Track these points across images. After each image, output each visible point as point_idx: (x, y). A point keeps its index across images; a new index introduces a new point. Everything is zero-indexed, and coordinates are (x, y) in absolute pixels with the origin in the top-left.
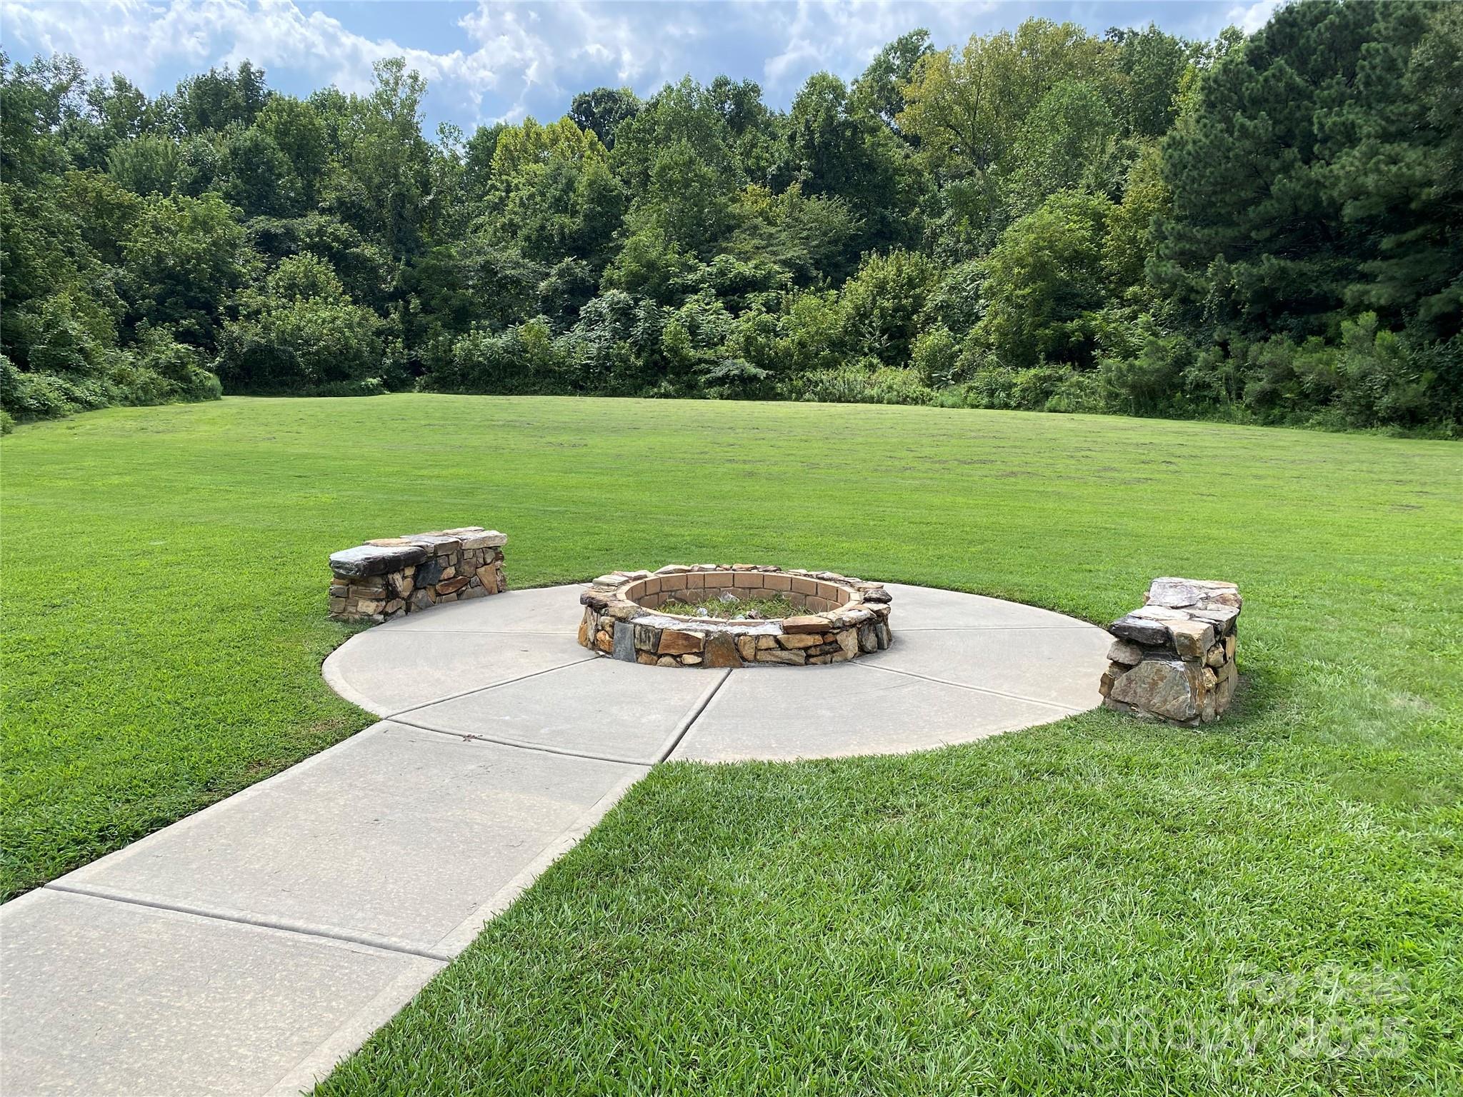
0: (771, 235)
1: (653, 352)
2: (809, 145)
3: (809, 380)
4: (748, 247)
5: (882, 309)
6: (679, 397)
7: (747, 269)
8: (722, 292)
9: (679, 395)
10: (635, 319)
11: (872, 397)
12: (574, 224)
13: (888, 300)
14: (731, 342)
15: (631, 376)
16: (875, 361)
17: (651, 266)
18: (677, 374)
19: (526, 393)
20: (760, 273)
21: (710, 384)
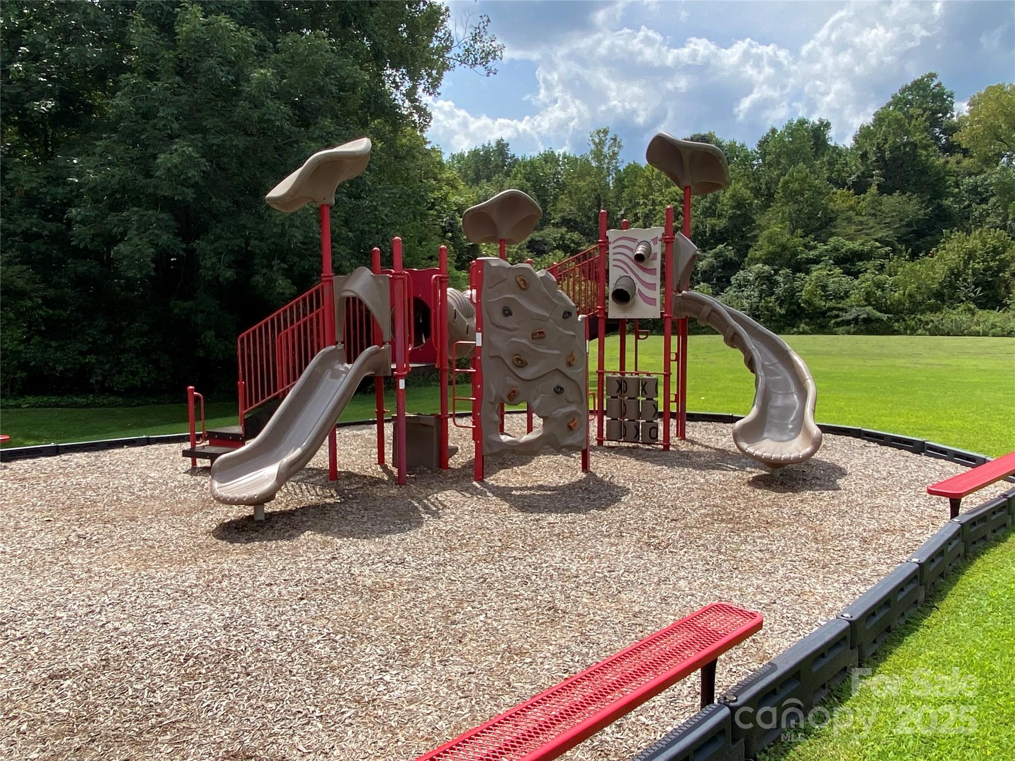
0: (861, 223)
1: (791, 304)
2: (881, 159)
3: (920, 320)
4: (852, 231)
5: (974, 269)
6: (814, 334)
7: (855, 245)
8: (838, 262)
9: (813, 332)
10: (776, 283)
11: (979, 332)
12: (722, 223)
13: (978, 263)
14: (855, 296)
15: (775, 321)
16: (972, 306)
17: (784, 247)
18: (811, 319)
19: (698, 334)
20: (866, 248)
21: (838, 324)
